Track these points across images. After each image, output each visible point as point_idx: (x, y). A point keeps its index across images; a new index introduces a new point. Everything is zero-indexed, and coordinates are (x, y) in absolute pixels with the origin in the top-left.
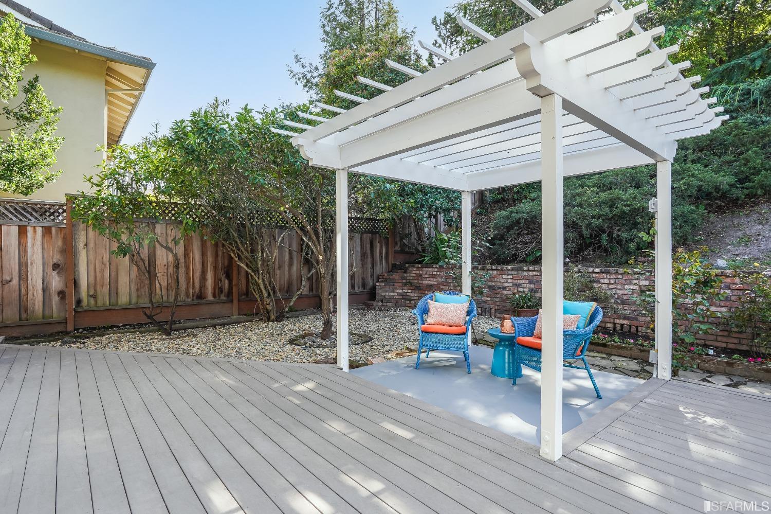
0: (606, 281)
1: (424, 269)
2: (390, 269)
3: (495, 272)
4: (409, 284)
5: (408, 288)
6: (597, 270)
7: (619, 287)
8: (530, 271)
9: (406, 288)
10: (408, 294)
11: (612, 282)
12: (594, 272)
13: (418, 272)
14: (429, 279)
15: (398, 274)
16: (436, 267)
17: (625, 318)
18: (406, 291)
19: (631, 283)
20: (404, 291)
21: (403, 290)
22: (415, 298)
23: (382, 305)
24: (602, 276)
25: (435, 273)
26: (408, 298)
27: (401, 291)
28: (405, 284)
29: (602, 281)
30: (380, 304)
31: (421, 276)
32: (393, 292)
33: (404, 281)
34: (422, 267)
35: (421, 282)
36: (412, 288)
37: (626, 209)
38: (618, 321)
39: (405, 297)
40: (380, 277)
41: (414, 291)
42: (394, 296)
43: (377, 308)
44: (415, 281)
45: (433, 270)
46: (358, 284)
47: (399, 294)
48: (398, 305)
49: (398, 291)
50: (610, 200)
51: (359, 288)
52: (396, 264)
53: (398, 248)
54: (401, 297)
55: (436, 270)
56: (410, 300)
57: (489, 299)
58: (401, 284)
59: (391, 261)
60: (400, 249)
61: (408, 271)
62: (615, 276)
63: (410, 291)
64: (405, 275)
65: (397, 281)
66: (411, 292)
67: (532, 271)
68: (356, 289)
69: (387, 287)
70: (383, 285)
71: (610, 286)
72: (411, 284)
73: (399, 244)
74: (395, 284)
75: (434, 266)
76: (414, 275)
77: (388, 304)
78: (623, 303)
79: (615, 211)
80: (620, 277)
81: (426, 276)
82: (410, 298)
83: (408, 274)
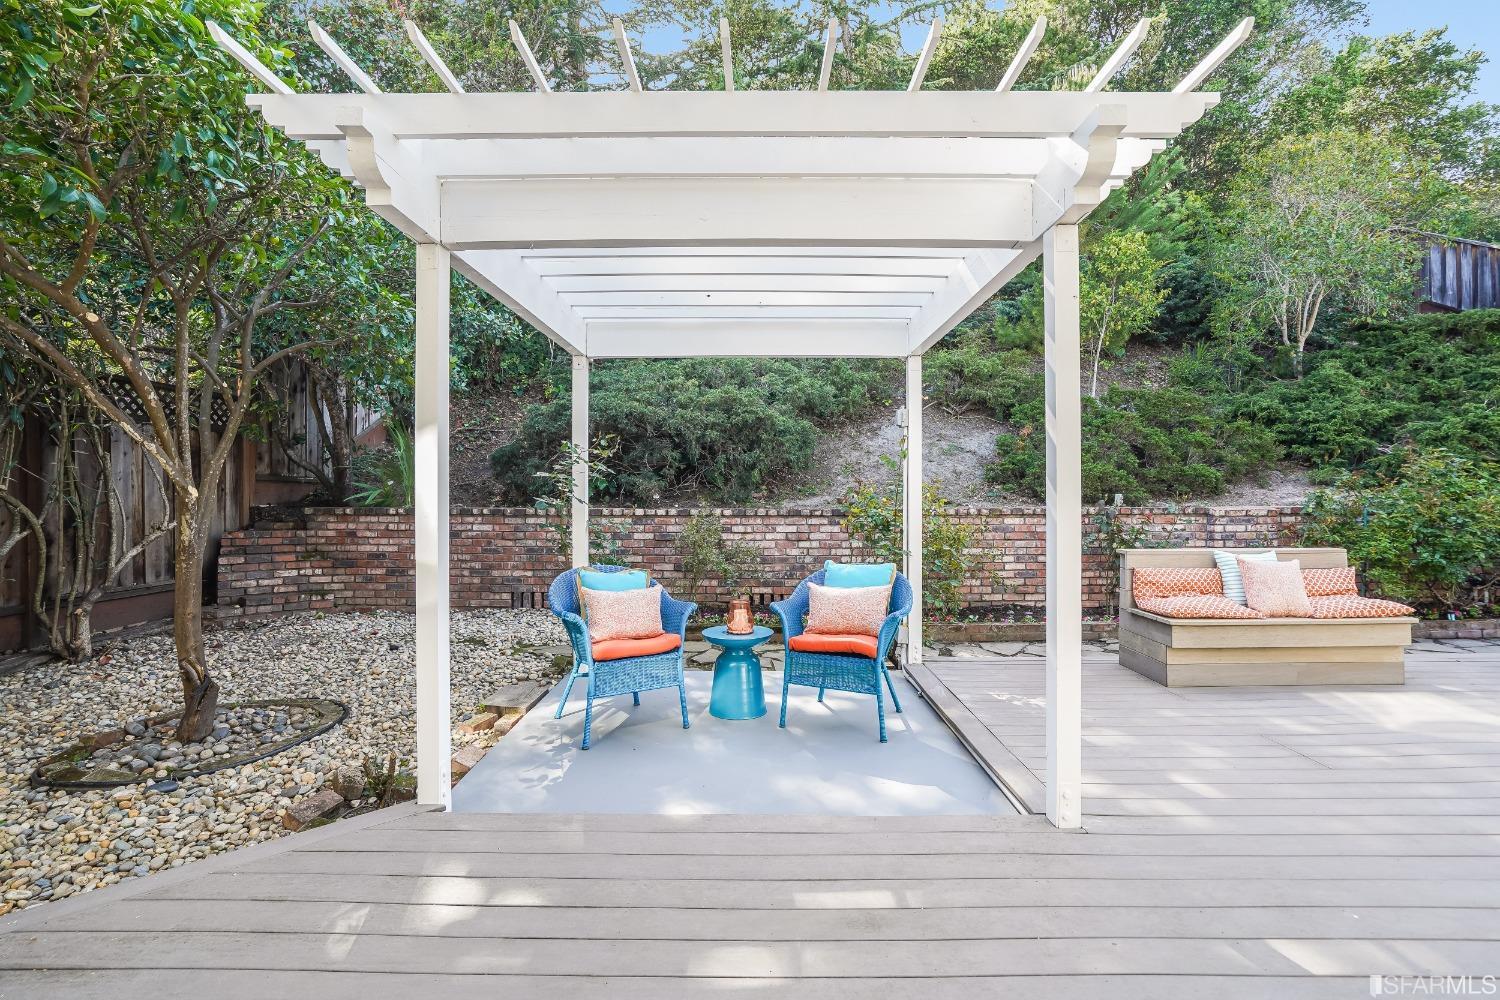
0: (741, 529)
1: (362, 519)
2: (246, 522)
3: (543, 521)
4: (312, 554)
5: (315, 564)
6: (728, 512)
7: (758, 537)
8: (615, 516)
9: (308, 565)
10: (313, 579)
11: (749, 530)
12: (723, 516)
13: (343, 526)
14: (375, 541)
15: (279, 533)
16: (397, 514)
17: (766, 584)
18: (309, 572)
19: (774, 531)
20: (302, 572)
21: (299, 569)
22: (335, 586)
23: (244, 614)
24: (734, 521)
25: (391, 527)
26: (315, 587)
27: (294, 573)
28: (307, 556)
29: (735, 529)
30: (238, 610)
31: (352, 534)
32: (273, 577)
33: (298, 548)
34: (357, 514)
35: (353, 548)
36: (324, 564)
37: (750, 418)
38: (756, 590)
39: (304, 587)
40: (223, 543)
41: (330, 571)
42: (273, 587)
43: (228, 623)
44: (333, 548)
45: (390, 519)
46: (155, 566)
47: (286, 582)
48: (287, 607)
49: (286, 574)
50: (726, 402)
51: (158, 576)
52: (258, 508)
53: (263, 469)
54: (295, 588)
55: (397, 519)
56: (323, 593)
57: (529, 574)
58: (292, 557)
59: (248, 501)
60: (268, 472)
61: (310, 525)
62: (751, 521)
63: (319, 571)
64: (302, 533)
65: (276, 549)
66: (323, 575)
67: (618, 516)
68: (150, 579)
69: (254, 567)
70: (242, 560)
71: (748, 537)
72: (324, 555)
73: (266, 459)
74: (278, 558)
75: (392, 511)
76: (331, 533)
77: (262, 609)
78: (764, 561)
79: (735, 420)
80: (759, 521)
81: (368, 534)
82: (319, 587)
83: (312, 533)
